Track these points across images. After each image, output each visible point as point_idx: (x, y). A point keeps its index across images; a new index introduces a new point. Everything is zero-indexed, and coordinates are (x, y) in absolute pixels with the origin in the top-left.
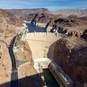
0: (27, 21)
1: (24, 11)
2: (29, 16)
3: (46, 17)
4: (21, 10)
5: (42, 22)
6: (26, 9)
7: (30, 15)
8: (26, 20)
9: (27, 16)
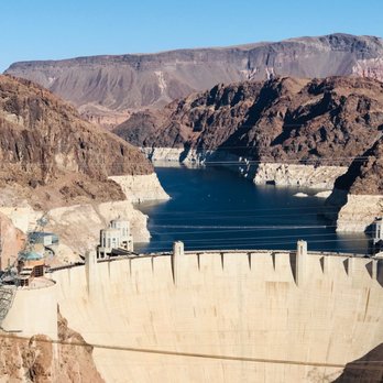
0: (187, 146)
1: (170, 67)
2: (202, 108)
3: (351, 106)
4: (150, 58)
5: (314, 152)
6: (188, 54)
7: (215, 97)
8: (177, 140)
9: (187, 106)
